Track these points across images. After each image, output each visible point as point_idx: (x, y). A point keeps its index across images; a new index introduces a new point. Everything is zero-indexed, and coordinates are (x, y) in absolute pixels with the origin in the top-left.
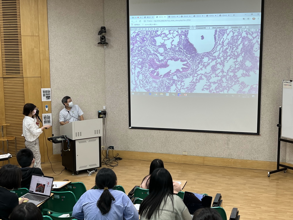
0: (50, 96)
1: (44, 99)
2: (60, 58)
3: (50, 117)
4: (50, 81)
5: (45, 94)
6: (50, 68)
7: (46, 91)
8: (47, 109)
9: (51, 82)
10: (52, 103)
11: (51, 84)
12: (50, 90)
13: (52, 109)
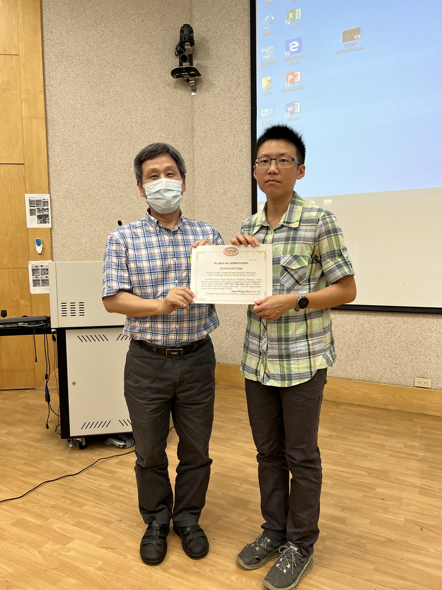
0: (47, 216)
1: (32, 222)
2: (75, 114)
3: (47, 270)
4: (49, 177)
5: (36, 208)
6: (49, 141)
7: (38, 202)
8: (39, 249)
9: (51, 179)
10: (53, 233)
11: (51, 184)
12: (48, 199)
13: (54, 249)
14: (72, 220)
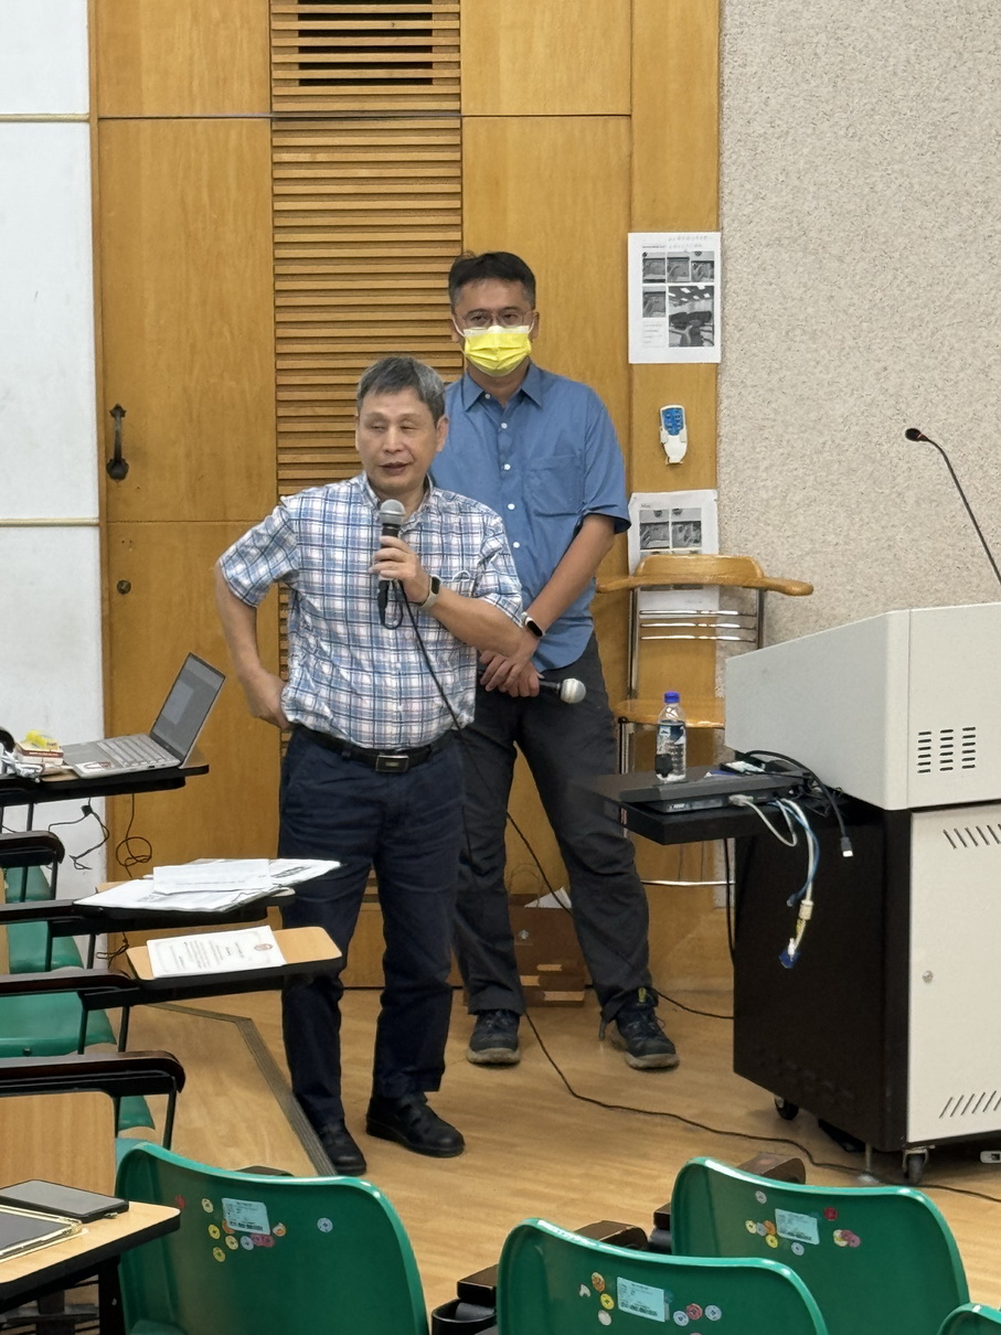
0: (707, 317)
1: (651, 342)
3: (697, 525)
4: (719, 164)
5: (666, 286)
6: (728, 23)
7: (677, 262)
8: (676, 446)
9: (726, 171)
10: (725, 381)
11: (727, 191)
12: (712, 253)
13: (723, 446)
14: (798, 332)
